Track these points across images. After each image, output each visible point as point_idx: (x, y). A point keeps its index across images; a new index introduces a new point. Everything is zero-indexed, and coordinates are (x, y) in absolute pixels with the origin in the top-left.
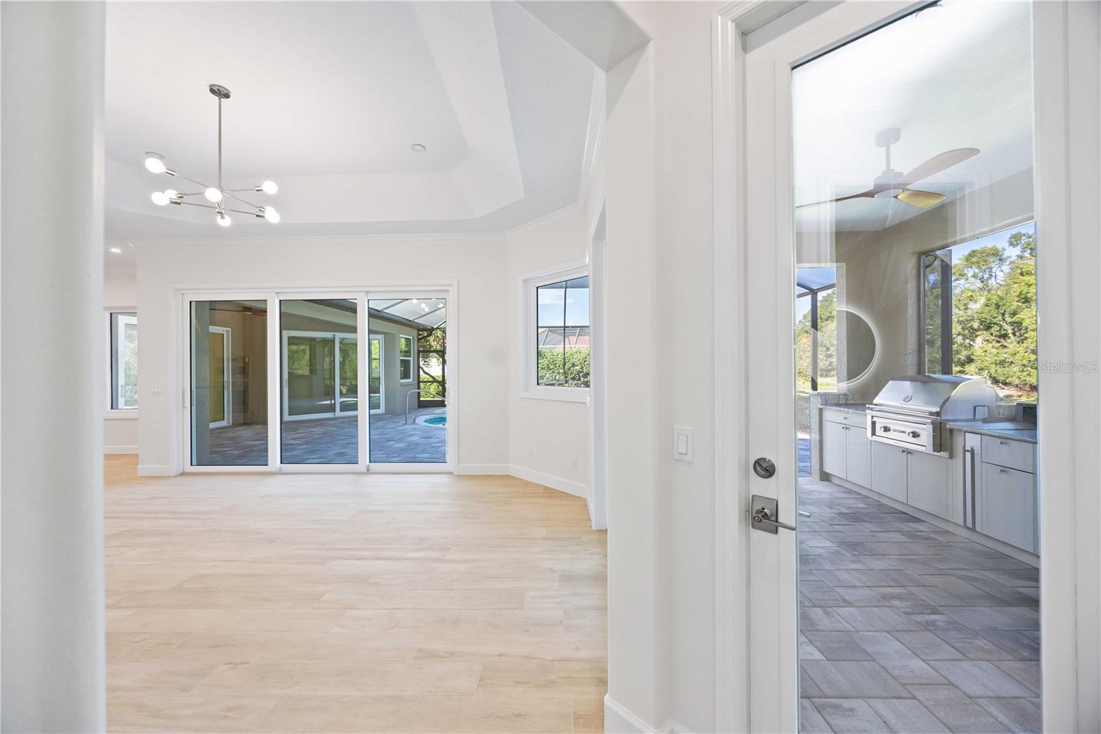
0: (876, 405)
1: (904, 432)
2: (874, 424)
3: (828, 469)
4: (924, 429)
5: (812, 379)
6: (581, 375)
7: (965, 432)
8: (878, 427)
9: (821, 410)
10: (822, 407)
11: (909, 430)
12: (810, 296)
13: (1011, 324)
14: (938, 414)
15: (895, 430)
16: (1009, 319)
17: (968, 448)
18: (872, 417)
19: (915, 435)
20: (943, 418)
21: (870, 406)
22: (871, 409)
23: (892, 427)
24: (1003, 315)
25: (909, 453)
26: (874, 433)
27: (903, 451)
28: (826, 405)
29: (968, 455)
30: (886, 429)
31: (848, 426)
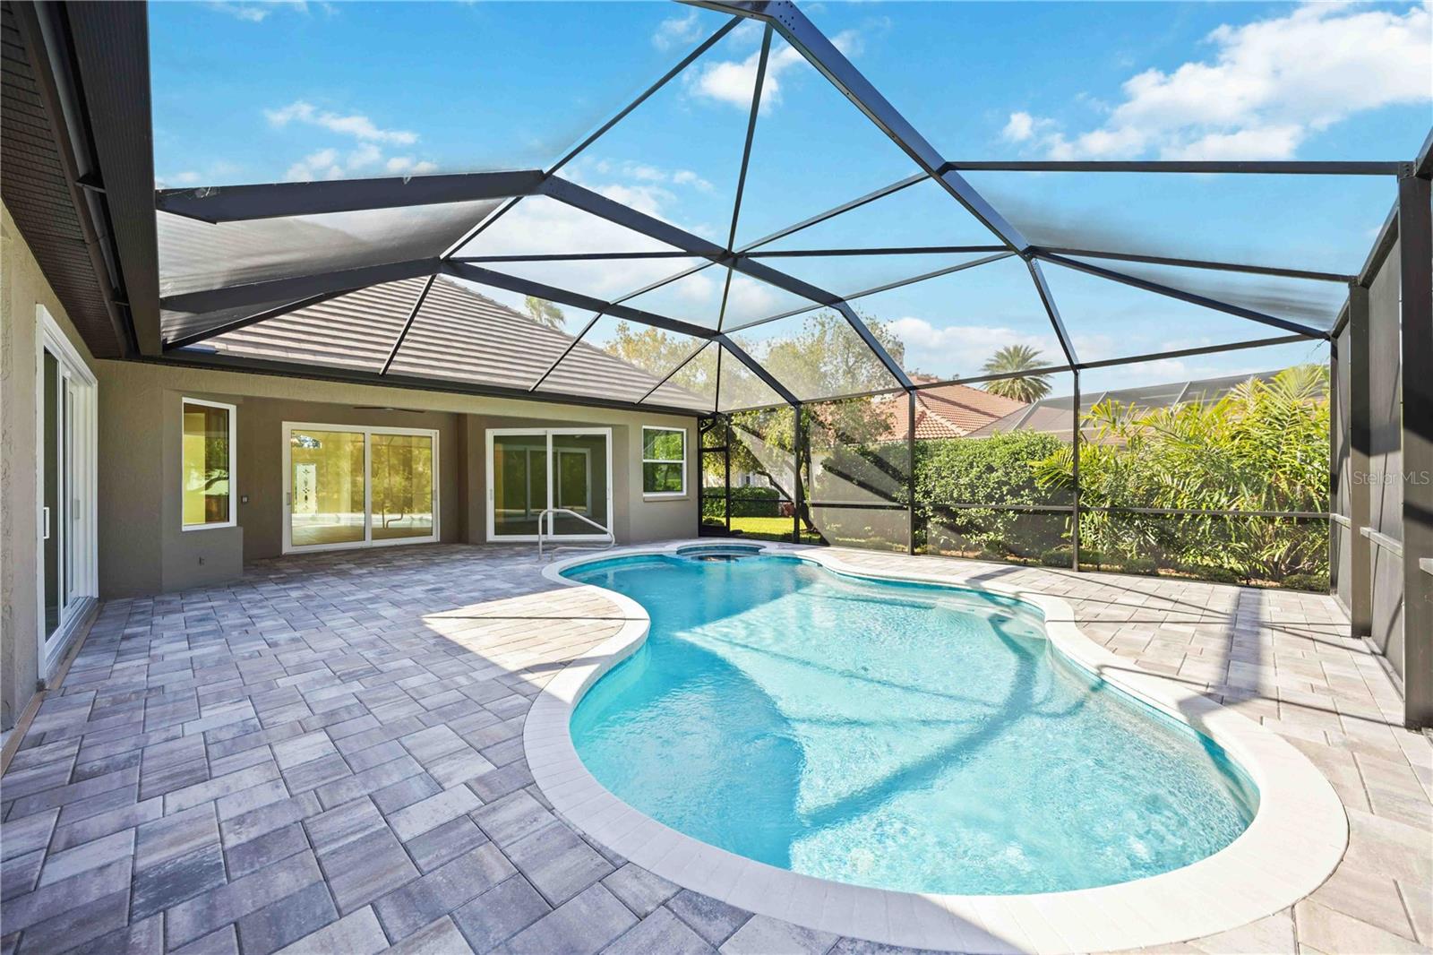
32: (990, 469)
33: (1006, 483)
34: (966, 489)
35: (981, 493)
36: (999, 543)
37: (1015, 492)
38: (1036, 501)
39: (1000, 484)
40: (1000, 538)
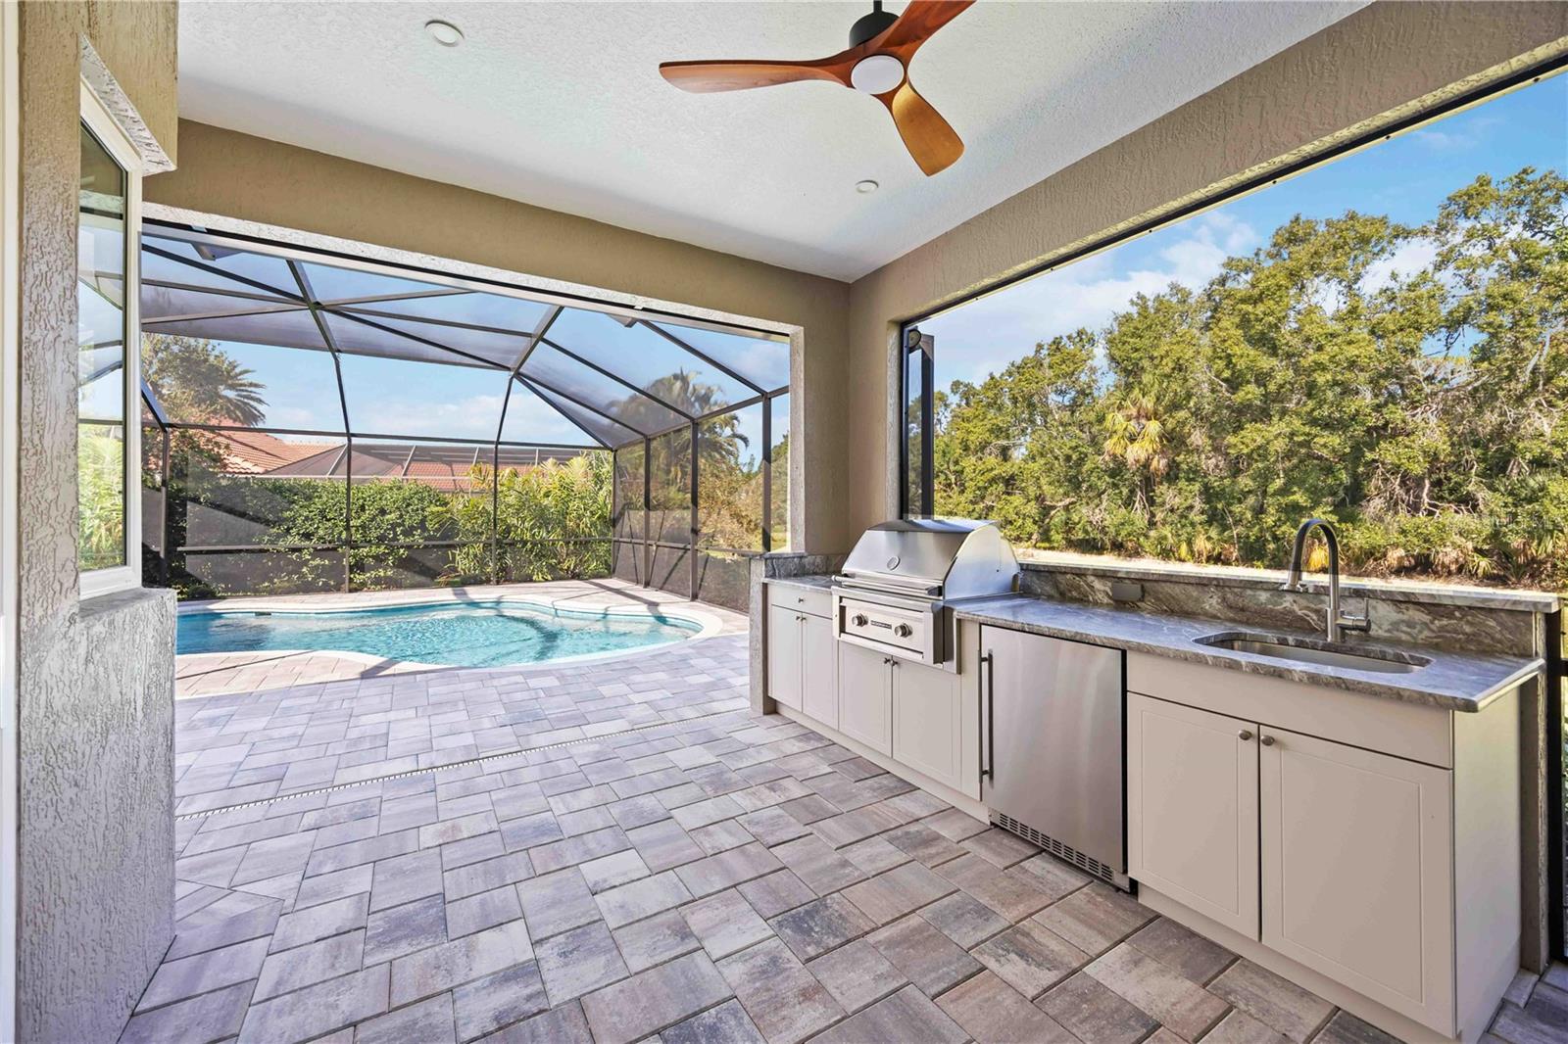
0: (846, 575)
1: (889, 626)
2: (842, 609)
3: (774, 694)
4: (919, 620)
5: (764, 530)
6: (399, 530)
7: (981, 624)
8: (850, 615)
9: (765, 586)
10: (766, 580)
11: (896, 623)
12: (761, 404)
13: (955, 472)
14: (940, 591)
15: (875, 623)
16: (952, 468)
17: (985, 655)
18: (841, 598)
19: (906, 631)
20: (948, 597)
21: (839, 578)
22: (839, 584)
23: (871, 617)
24: (948, 463)
25: (895, 663)
26: (842, 630)
27: (887, 661)
28: (773, 576)
29: (985, 665)
30: (862, 621)
31: (804, 615)
32: (383, 512)
33: (399, 525)
34: (357, 530)
35: (373, 534)
36: (390, 578)
37: (408, 533)
38: (426, 539)
39: (394, 526)
40: (389, 573)
